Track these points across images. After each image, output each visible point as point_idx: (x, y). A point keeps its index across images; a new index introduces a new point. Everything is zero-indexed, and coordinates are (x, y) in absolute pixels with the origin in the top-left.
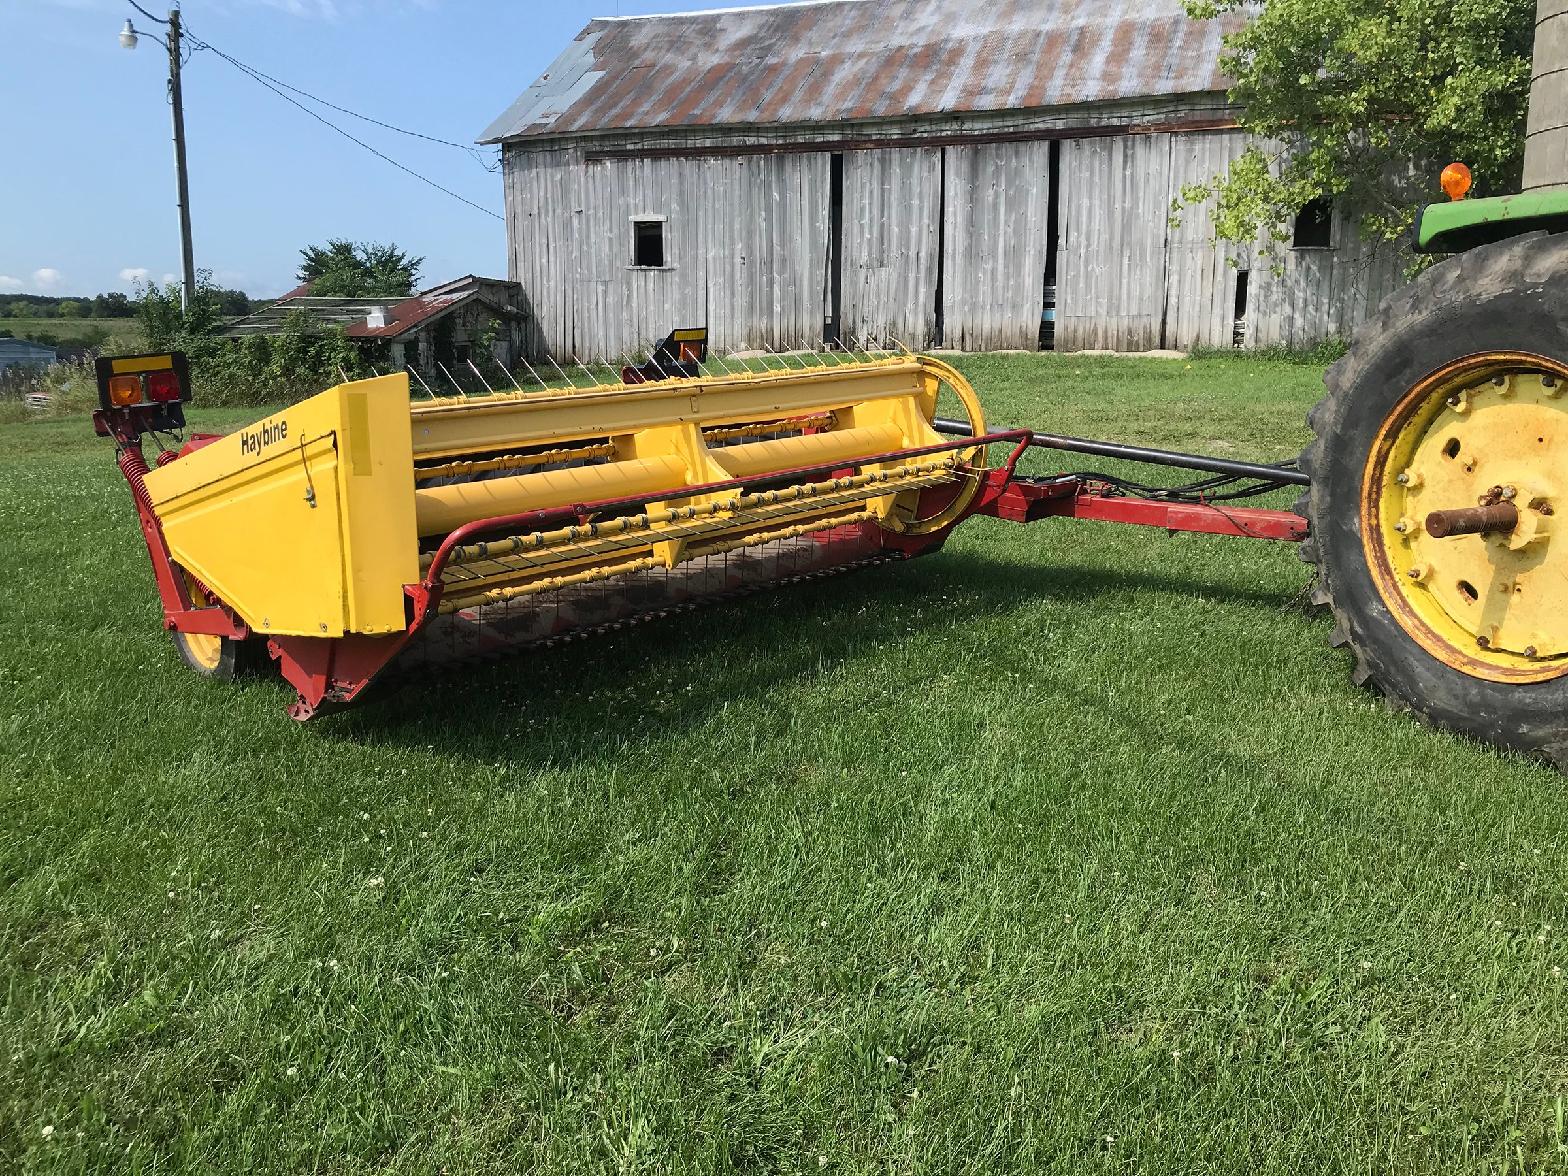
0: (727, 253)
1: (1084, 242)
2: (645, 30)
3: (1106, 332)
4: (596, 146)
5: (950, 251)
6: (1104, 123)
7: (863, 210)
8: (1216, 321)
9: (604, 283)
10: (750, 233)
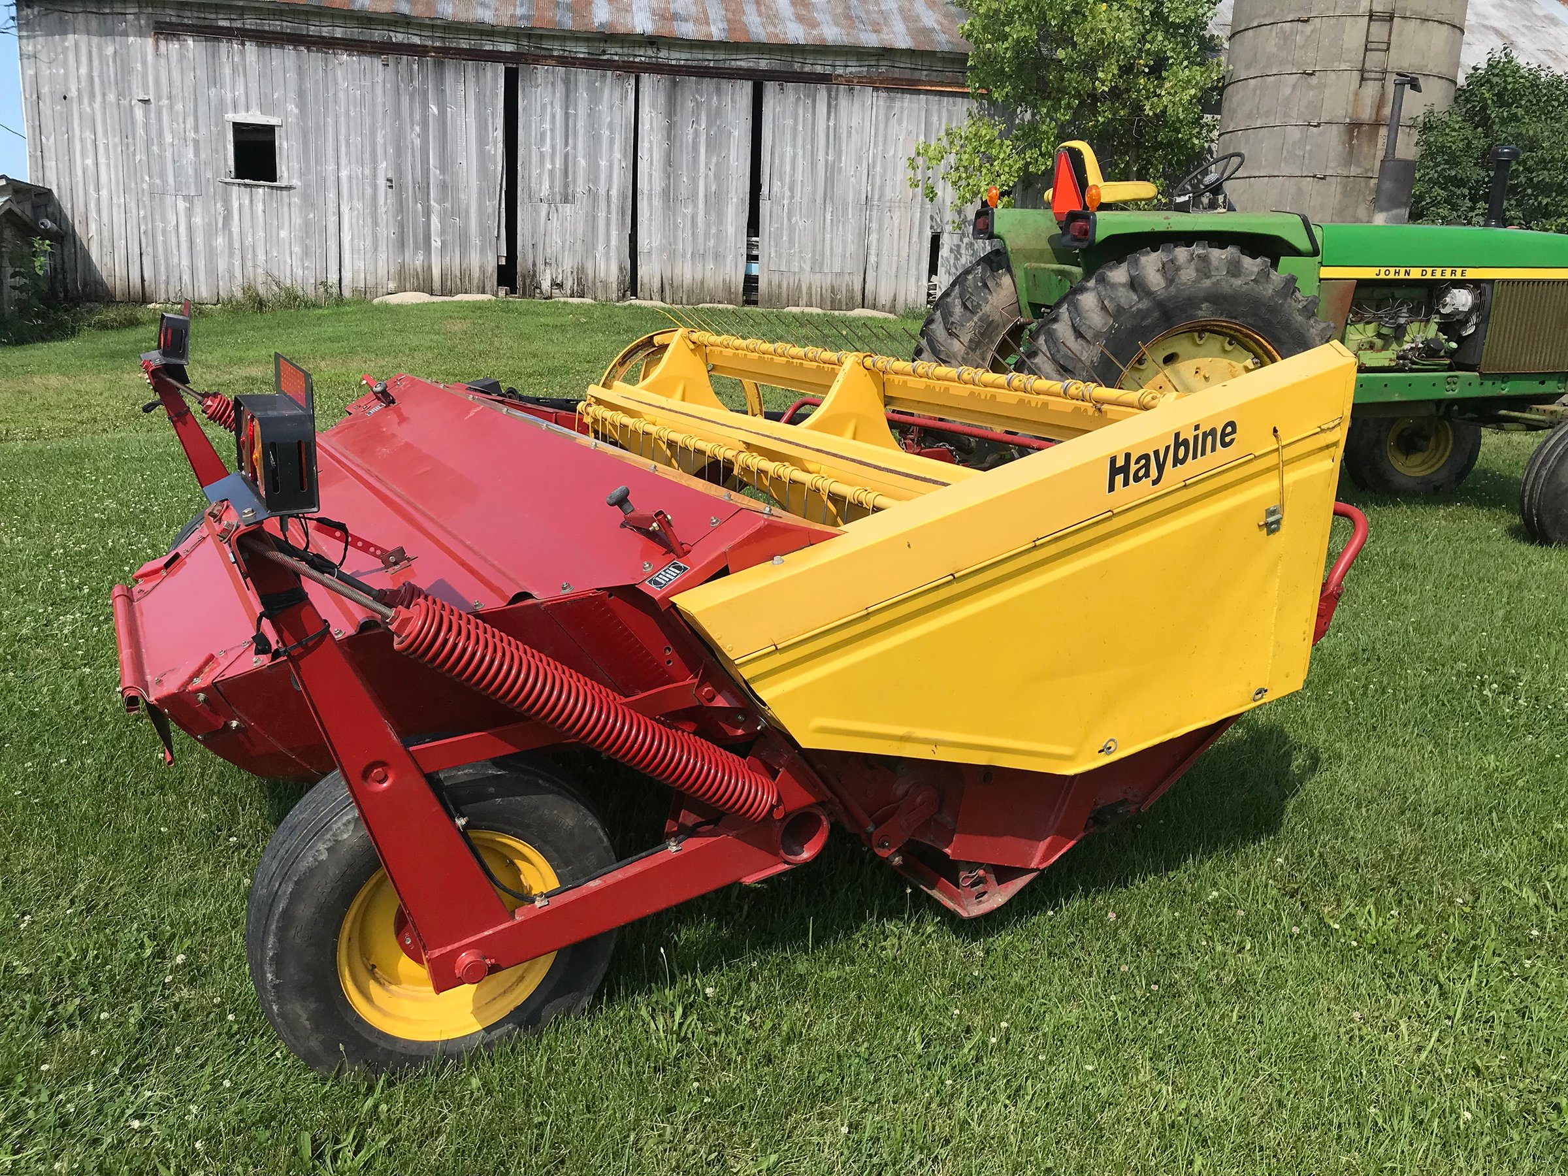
0: (367, 172)
1: (787, 194)
3: (810, 288)
4: (172, 16)
5: (646, 192)
6: (807, 69)
7: (543, 134)
8: (913, 281)
9: (186, 198)
10: (399, 152)
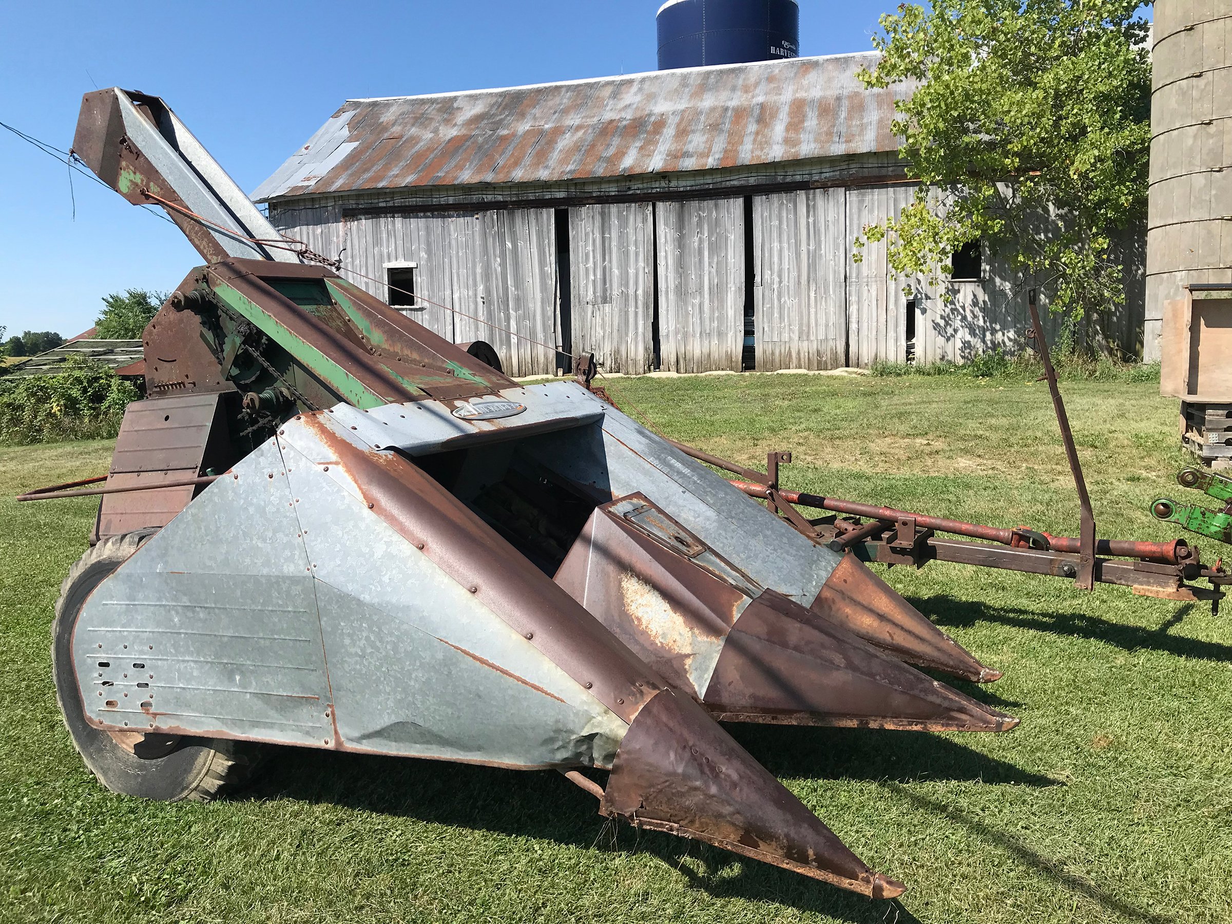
0: (471, 293)
1: (777, 279)
2: (393, 109)
3: (799, 353)
4: (352, 204)
5: (663, 289)
6: (788, 179)
7: (587, 255)
8: (891, 342)
10: (489, 277)
